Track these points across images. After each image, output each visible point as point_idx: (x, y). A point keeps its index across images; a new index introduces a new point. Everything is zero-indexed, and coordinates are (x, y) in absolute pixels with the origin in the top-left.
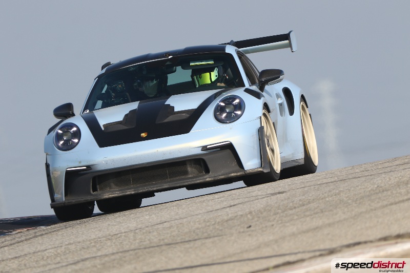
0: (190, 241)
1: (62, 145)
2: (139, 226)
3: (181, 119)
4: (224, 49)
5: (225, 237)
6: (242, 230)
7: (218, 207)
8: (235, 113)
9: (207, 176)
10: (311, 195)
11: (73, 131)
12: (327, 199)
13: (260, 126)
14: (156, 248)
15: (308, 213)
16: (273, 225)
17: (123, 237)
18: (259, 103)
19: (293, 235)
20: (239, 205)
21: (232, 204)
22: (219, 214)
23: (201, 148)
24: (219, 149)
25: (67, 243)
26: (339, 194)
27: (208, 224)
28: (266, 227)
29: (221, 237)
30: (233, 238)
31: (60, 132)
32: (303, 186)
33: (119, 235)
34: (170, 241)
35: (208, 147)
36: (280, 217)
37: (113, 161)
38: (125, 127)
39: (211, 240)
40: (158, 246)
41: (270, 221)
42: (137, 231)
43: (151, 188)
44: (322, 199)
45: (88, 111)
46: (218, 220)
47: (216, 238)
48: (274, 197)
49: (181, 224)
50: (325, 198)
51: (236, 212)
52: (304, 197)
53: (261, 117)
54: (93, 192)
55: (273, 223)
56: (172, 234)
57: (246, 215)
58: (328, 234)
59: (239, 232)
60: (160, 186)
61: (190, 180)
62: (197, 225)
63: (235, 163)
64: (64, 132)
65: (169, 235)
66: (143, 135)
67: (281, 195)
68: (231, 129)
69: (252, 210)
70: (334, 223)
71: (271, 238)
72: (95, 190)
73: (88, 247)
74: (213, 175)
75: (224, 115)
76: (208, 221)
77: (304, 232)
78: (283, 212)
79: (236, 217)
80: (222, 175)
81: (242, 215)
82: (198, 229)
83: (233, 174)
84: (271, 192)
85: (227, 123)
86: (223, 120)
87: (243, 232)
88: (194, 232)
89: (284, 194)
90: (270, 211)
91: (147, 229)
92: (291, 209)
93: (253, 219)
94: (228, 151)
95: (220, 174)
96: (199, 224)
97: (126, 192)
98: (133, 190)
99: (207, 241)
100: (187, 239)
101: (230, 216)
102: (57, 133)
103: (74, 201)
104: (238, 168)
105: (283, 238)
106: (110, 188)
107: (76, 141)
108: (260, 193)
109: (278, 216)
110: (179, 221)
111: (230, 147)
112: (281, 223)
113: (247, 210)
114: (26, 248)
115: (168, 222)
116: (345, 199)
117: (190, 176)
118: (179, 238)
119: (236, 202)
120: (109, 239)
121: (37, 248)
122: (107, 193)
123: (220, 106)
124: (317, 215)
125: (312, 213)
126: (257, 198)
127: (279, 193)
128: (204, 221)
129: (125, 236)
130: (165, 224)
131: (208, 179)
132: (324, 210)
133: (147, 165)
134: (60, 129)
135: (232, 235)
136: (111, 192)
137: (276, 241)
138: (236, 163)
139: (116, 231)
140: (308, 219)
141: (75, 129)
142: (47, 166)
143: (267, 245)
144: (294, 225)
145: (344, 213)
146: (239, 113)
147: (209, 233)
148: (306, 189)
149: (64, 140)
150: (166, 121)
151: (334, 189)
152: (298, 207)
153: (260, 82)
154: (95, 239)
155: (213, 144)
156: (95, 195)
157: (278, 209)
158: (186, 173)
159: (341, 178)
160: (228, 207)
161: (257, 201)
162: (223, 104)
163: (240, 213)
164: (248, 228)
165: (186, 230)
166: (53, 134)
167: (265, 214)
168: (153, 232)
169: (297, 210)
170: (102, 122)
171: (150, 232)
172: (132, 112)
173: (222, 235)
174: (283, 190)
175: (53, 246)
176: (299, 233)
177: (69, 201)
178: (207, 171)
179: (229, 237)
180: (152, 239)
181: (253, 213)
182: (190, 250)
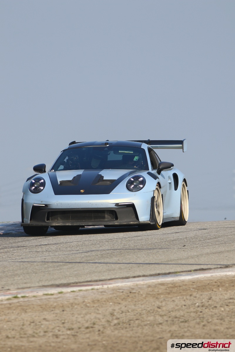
0: (151, 249)
1: (33, 189)
2: (125, 236)
3: (106, 185)
5: (170, 250)
6: (180, 247)
8: (139, 186)
9: (116, 221)
10: (221, 233)
11: (41, 182)
13: (153, 196)
14: (132, 250)
15: (217, 243)
16: (197, 247)
17: (115, 241)
18: (155, 182)
19: (208, 254)
20: (181, 233)
21: (177, 232)
22: (169, 236)
23: (115, 204)
24: (126, 206)
27: (162, 241)
28: (194, 247)
29: (168, 249)
30: (174, 251)
31: (33, 181)
32: (217, 227)
34: (140, 248)
35: (119, 204)
38: (72, 185)
39: (162, 250)
40: (133, 249)
41: (196, 245)
42: (123, 239)
43: (82, 224)
46: (168, 239)
47: (165, 249)
48: (201, 231)
50: (228, 236)
51: (178, 237)
52: (217, 234)
53: (154, 191)
54: (47, 220)
56: (142, 244)
57: (184, 239)
59: (178, 248)
61: (105, 222)
62: (156, 241)
63: (134, 216)
64: (36, 182)
65: (140, 244)
66: (82, 191)
67: (204, 230)
68: (135, 195)
69: (188, 236)
70: (231, 251)
71: (195, 254)
72: (48, 219)
74: (119, 222)
75: (133, 186)
76: (163, 239)
77: (214, 253)
78: (204, 240)
79: (178, 239)
81: (181, 239)
82: (156, 243)
83: (131, 223)
84: (199, 228)
85: (133, 192)
86: (131, 189)
88: (154, 244)
89: (206, 230)
90: (197, 238)
91: (129, 238)
92: (209, 239)
93: (187, 242)
94: (131, 208)
95: (124, 221)
96: (157, 240)
97: (66, 224)
98: (70, 223)
99: (160, 250)
101: (175, 238)
102: (32, 182)
103: (35, 224)
104: (135, 219)
105: (202, 255)
106: (58, 220)
107: (42, 188)
108: (193, 228)
109: (201, 242)
110: (147, 237)
111: (132, 206)
112: (202, 246)
113: (185, 236)
117: (106, 220)
118: (145, 246)
120: (107, 241)
122: (55, 223)
123: (131, 180)
124: (222, 245)
125: (220, 243)
126: (191, 230)
127: (204, 229)
128: (160, 239)
130: (139, 237)
131: (116, 223)
132: (226, 243)
133: (81, 210)
134: (34, 180)
135: (174, 249)
137: (198, 256)
139: (112, 237)
140: (217, 246)
142: (23, 200)
143: (192, 257)
144: (209, 249)
146: (141, 186)
147: (162, 246)
148: (218, 229)
150: (97, 184)
152: (213, 239)
153: (159, 168)
155: (122, 203)
157: (202, 238)
158: (104, 218)
160: (175, 233)
161: (191, 232)
162: (132, 179)
163: (181, 237)
164: (183, 246)
165: (150, 243)
166: (29, 182)
167: (194, 240)
168: (132, 241)
169: (212, 240)
170: (59, 180)
171: (130, 241)
172: (79, 176)
174: (205, 228)
176: (211, 254)
177: (32, 224)
178: (117, 218)
179: (173, 250)
180: (131, 245)
181: (188, 238)
182: (150, 254)
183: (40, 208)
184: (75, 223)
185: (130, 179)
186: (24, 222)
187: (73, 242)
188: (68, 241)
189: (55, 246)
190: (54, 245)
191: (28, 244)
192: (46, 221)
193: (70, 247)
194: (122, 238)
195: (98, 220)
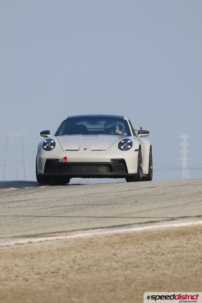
0: (108, 204)
2: (85, 194)
5: (124, 205)
6: (133, 203)
7: (124, 190)
10: (167, 190)
12: (175, 194)
14: (91, 206)
15: (164, 199)
16: (147, 203)
17: (76, 198)
19: (156, 208)
20: (133, 190)
21: (130, 189)
22: (123, 193)
25: (50, 197)
26: (181, 192)
27: (117, 197)
28: (144, 203)
29: (122, 205)
30: (128, 206)
32: (165, 185)
33: (75, 197)
34: (98, 203)
36: (151, 199)
39: (117, 205)
40: (92, 205)
41: (147, 201)
42: (84, 196)
44: (172, 193)
46: (122, 196)
47: (120, 205)
48: (150, 189)
49: (105, 195)
50: (174, 193)
51: (131, 194)
52: (164, 191)
55: (148, 201)
56: (100, 200)
57: (136, 196)
58: (173, 211)
59: (131, 204)
65: (98, 200)
67: (154, 188)
69: (139, 193)
70: (176, 206)
71: (146, 208)
73: (60, 200)
76: (118, 196)
77: (161, 208)
78: (153, 197)
79: (131, 196)
81: (134, 196)
82: (112, 199)
84: (149, 186)
87: (133, 204)
88: (110, 200)
89: (155, 188)
90: (147, 195)
91: (88, 195)
92: (157, 196)
93: (139, 198)
96: (113, 197)
99: (115, 206)
100: (106, 203)
101: (128, 195)
105: (151, 209)
108: (144, 186)
109: (150, 198)
112: (152, 202)
113: (137, 193)
114: (31, 196)
115: (99, 194)
116: (183, 194)
118: (103, 202)
119: (132, 189)
120: (70, 198)
121: (36, 197)
124: (169, 201)
125: (167, 199)
126: (142, 188)
127: (153, 187)
128: (116, 196)
129: (78, 198)
130: (97, 194)
132: (172, 199)
135: (128, 204)
137: (148, 210)
139: (74, 194)
140: (164, 202)
143: (143, 211)
144: (157, 204)
145: (182, 201)
147: (117, 202)
148: (166, 187)
151: (178, 189)
152: (161, 195)
154: (63, 197)
157: (151, 195)
159: (183, 184)
160: (128, 190)
161: (142, 190)
163: (133, 194)
164: (135, 202)
165: (107, 199)
167: (144, 196)
168: (91, 197)
169: (160, 197)
171: (89, 198)
173: (123, 204)
174: (155, 186)
175: (43, 197)
176: (159, 208)
179: (126, 205)
180: (90, 201)
181: (139, 195)
182: (107, 209)
187: (40, 199)
188: (36, 198)
189: (25, 203)
194: (82, 195)
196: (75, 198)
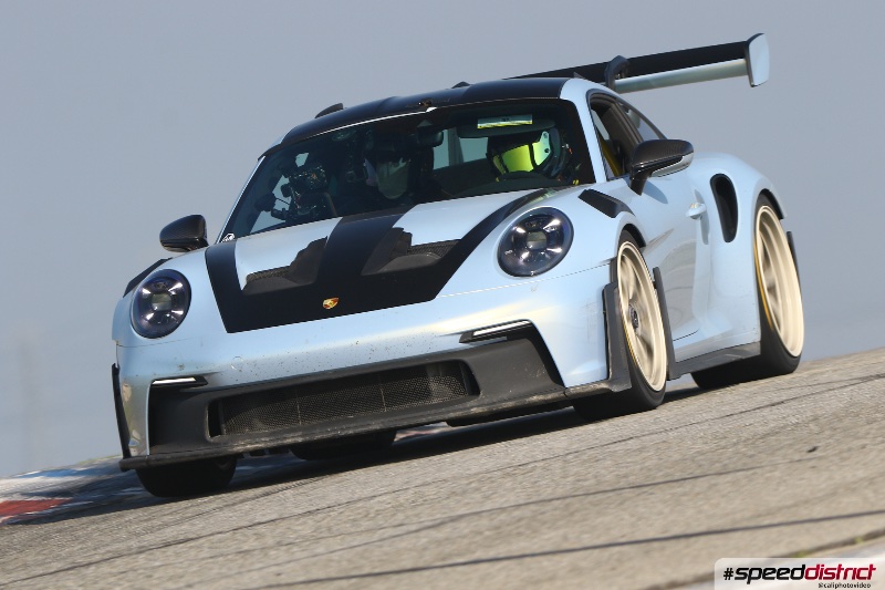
0: (684, 479)
1: (150, 321)
2: (575, 447)
3: (420, 264)
4: (558, 88)
5: (757, 470)
6: (797, 457)
7: (746, 406)
8: (548, 252)
9: (474, 402)
11: (176, 291)
13: (606, 280)
14: (610, 494)
16: (864, 446)
18: (613, 226)
20: (793, 402)
21: (776, 400)
22: (748, 422)
23: (460, 336)
24: (505, 338)
27: (723, 443)
28: (850, 450)
29: (750, 473)
30: (777, 474)
33: (531, 466)
34: (638, 482)
35: (476, 334)
36: (879, 429)
37: (255, 364)
38: (290, 284)
39: (729, 478)
40: (613, 490)
41: (859, 438)
42: (570, 457)
43: (342, 429)
45: (232, 236)
46: (745, 435)
47: (740, 474)
48: (867, 386)
49: (663, 442)
51: (784, 418)
53: (614, 261)
54: (212, 436)
55: (865, 442)
56: (646, 464)
57: (806, 422)
59: (791, 462)
60: (362, 426)
61: (433, 412)
62: (699, 446)
63: (542, 372)
64: (154, 292)
65: (639, 466)
66: (329, 303)
68: (534, 289)
69: (819, 412)
72: (215, 431)
73: (464, 492)
74: (486, 401)
75: (525, 255)
76: (724, 437)
79: (783, 428)
80: (510, 400)
81: (796, 425)
82: (701, 453)
83: (535, 398)
84: (861, 375)
85: (530, 276)
86: (519, 268)
87: (799, 461)
88: (692, 460)
90: (857, 415)
91: (592, 452)
93: (822, 432)
94: (526, 344)
95: (505, 396)
96: (704, 443)
97: (285, 438)
98: (300, 433)
99: (721, 480)
100: (678, 476)
101: (771, 425)
102: (140, 294)
103: (168, 457)
104: (549, 382)
106: (252, 428)
107: (180, 313)
108: (834, 376)
109: (876, 426)
110: (660, 436)
111: (529, 333)
113: (809, 414)
115: (637, 437)
117: (435, 401)
118: (661, 474)
119: (785, 395)
120: (508, 474)
122: (242, 440)
123: (515, 233)
126: (830, 387)
128: (715, 437)
129: (544, 468)
130: (630, 442)
131: (474, 410)
133: (334, 377)
134: (146, 286)
135: (775, 466)
136: (250, 437)
137: (871, 481)
138: (545, 372)
141: (179, 285)
142: (115, 371)
143: (850, 489)
146: (558, 250)
147: (727, 462)
149: (154, 311)
150: (385, 269)
154: (478, 474)
155: (489, 327)
156: (213, 444)
158: (427, 394)
160: (767, 406)
161: (829, 393)
162: (521, 231)
163: (794, 421)
164: (810, 451)
165: (676, 457)
166: (133, 295)
167: (846, 422)
168: (604, 459)
170: (245, 270)
171: (597, 461)
172: (316, 246)
173: (754, 468)
175: (390, 489)
177: (160, 456)
178: (474, 390)
179: (771, 471)
180: (602, 476)
181: (822, 421)
182: (685, 498)
183: (182, 390)
184: (318, 431)
185: (512, 227)
186: (133, 453)
188: (356, 496)
189: (311, 522)
190: (302, 520)
191: (204, 528)
192: (208, 436)
193: (366, 516)
195: (407, 406)
196: (534, 469)
